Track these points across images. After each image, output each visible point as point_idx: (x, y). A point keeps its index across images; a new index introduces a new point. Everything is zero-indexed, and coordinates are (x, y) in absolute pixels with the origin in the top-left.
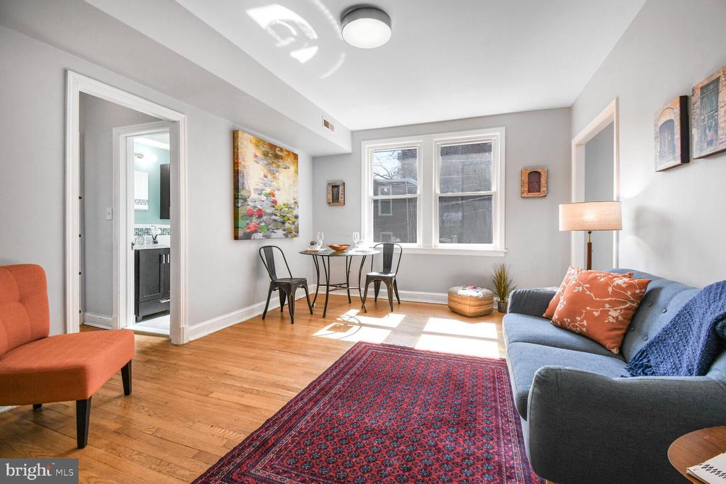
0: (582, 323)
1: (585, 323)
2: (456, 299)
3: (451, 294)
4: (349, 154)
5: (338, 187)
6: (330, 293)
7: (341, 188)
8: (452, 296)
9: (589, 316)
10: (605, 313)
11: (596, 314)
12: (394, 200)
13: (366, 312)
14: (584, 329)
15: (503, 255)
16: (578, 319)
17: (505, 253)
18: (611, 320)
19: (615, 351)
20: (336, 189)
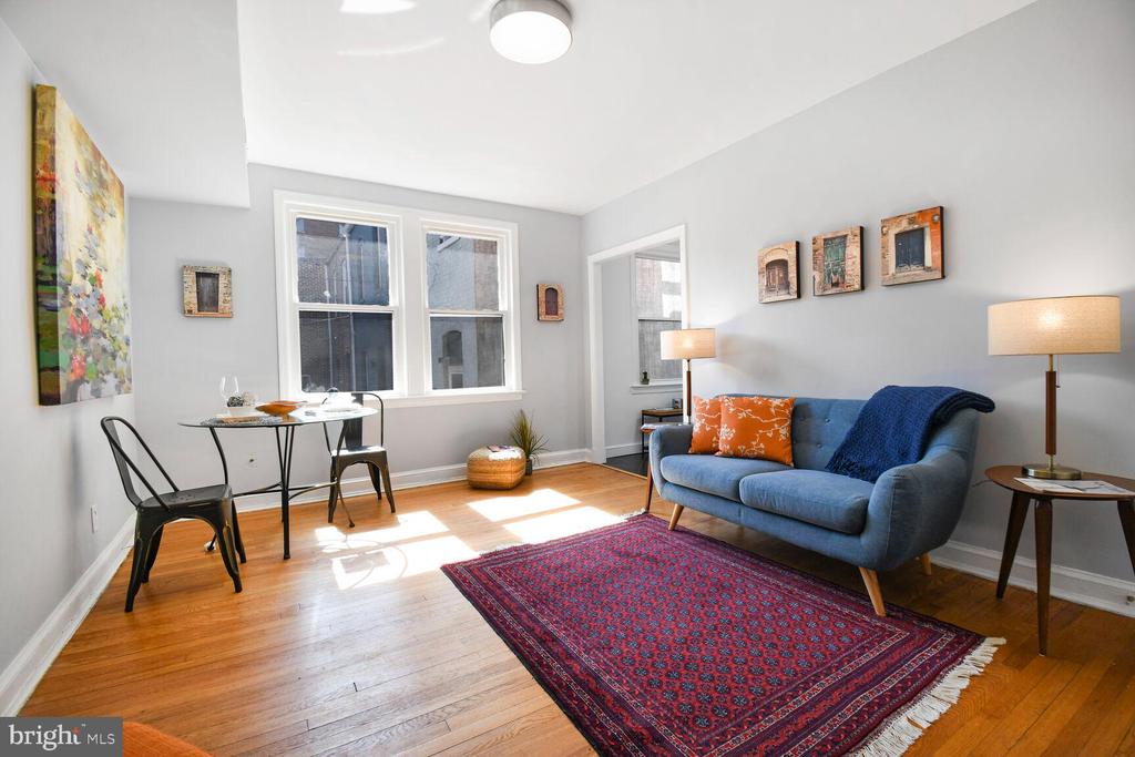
0: (759, 446)
1: (762, 446)
2: (482, 468)
3: (471, 463)
4: (243, 210)
5: (215, 276)
6: (291, 503)
7: (222, 281)
8: (473, 465)
9: (764, 438)
10: (777, 432)
11: (770, 435)
12: (356, 315)
13: (352, 526)
14: (763, 452)
15: (520, 397)
16: (754, 443)
17: (523, 395)
18: (784, 438)
19: (792, 465)
20: (208, 281)
